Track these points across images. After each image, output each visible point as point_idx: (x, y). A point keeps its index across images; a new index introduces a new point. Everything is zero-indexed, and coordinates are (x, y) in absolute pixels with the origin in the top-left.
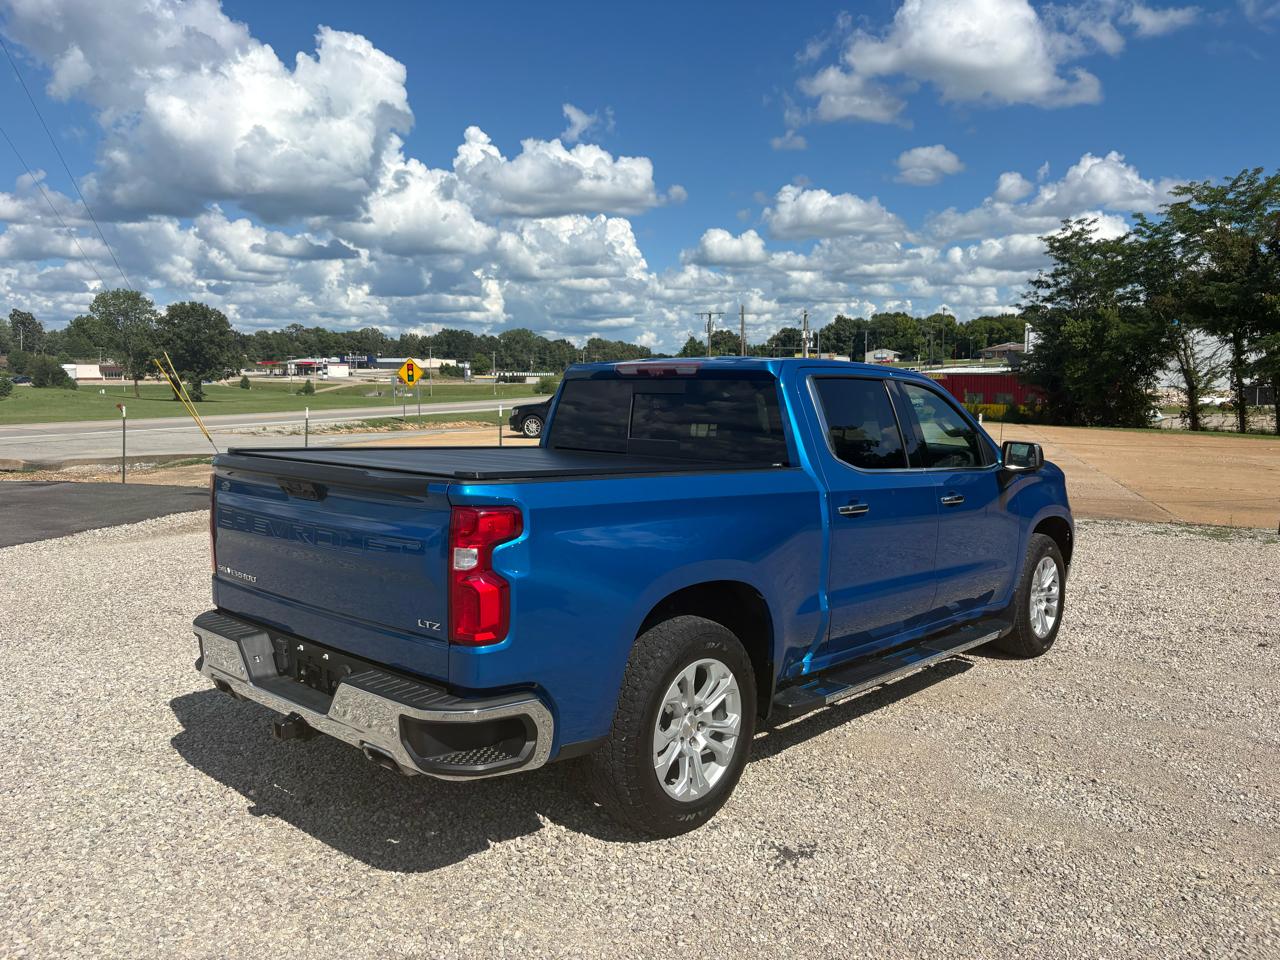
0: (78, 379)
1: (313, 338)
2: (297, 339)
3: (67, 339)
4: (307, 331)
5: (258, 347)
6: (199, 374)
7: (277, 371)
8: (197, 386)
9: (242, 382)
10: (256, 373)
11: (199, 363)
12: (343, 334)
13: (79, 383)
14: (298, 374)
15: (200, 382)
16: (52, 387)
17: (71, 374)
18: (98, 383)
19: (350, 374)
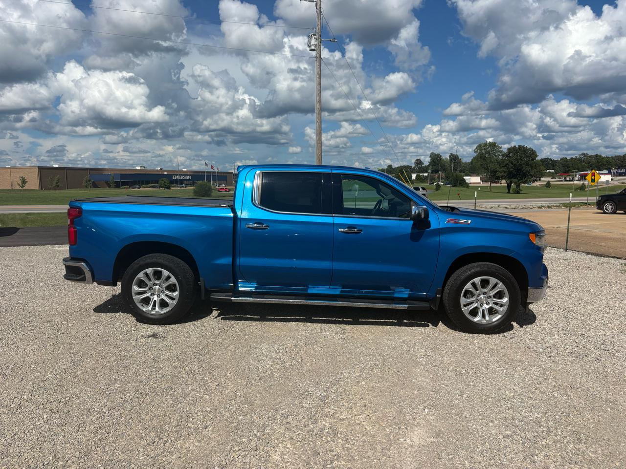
0: (470, 183)
1: (594, 160)
2: (584, 161)
3: (470, 165)
4: (591, 156)
5: (561, 166)
6: (519, 180)
7: (568, 179)
8: (518, 186)
9: (546, 184)
10: (557, 179)
11: (520, 175)
12: (612, 158)
13: (470, 185)
14: (580, 180)
15: (520, 184)
16: (459, 187)
17: (467, 181)
18: (478, 185)
19: (612, 180)
